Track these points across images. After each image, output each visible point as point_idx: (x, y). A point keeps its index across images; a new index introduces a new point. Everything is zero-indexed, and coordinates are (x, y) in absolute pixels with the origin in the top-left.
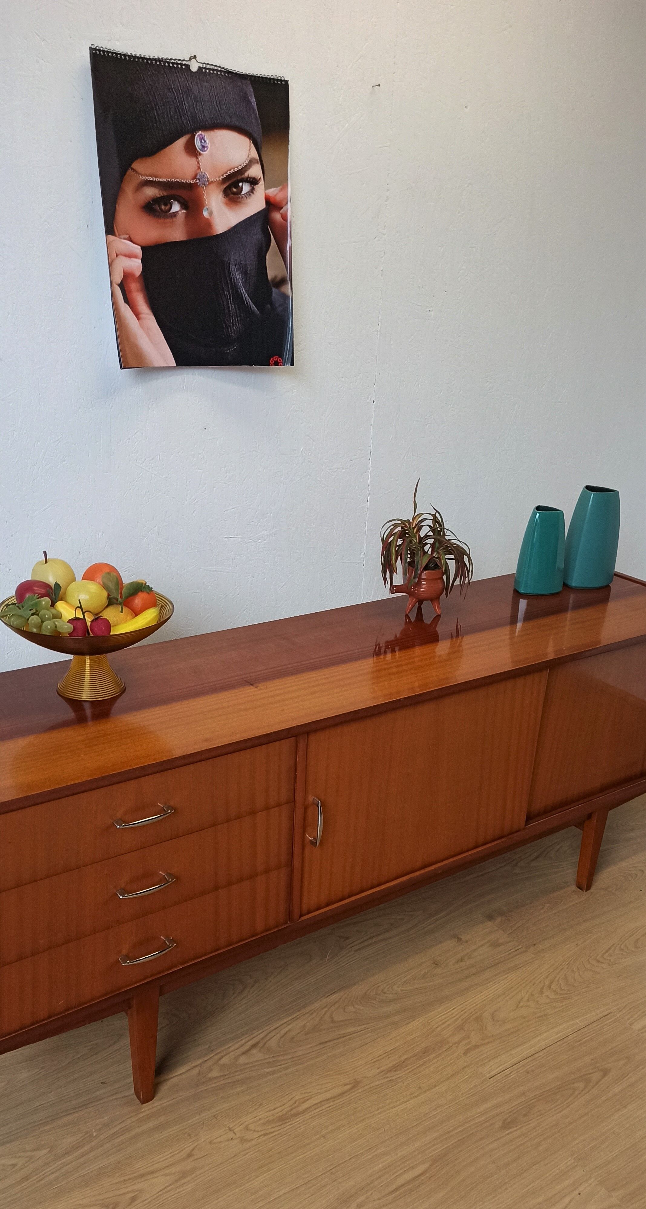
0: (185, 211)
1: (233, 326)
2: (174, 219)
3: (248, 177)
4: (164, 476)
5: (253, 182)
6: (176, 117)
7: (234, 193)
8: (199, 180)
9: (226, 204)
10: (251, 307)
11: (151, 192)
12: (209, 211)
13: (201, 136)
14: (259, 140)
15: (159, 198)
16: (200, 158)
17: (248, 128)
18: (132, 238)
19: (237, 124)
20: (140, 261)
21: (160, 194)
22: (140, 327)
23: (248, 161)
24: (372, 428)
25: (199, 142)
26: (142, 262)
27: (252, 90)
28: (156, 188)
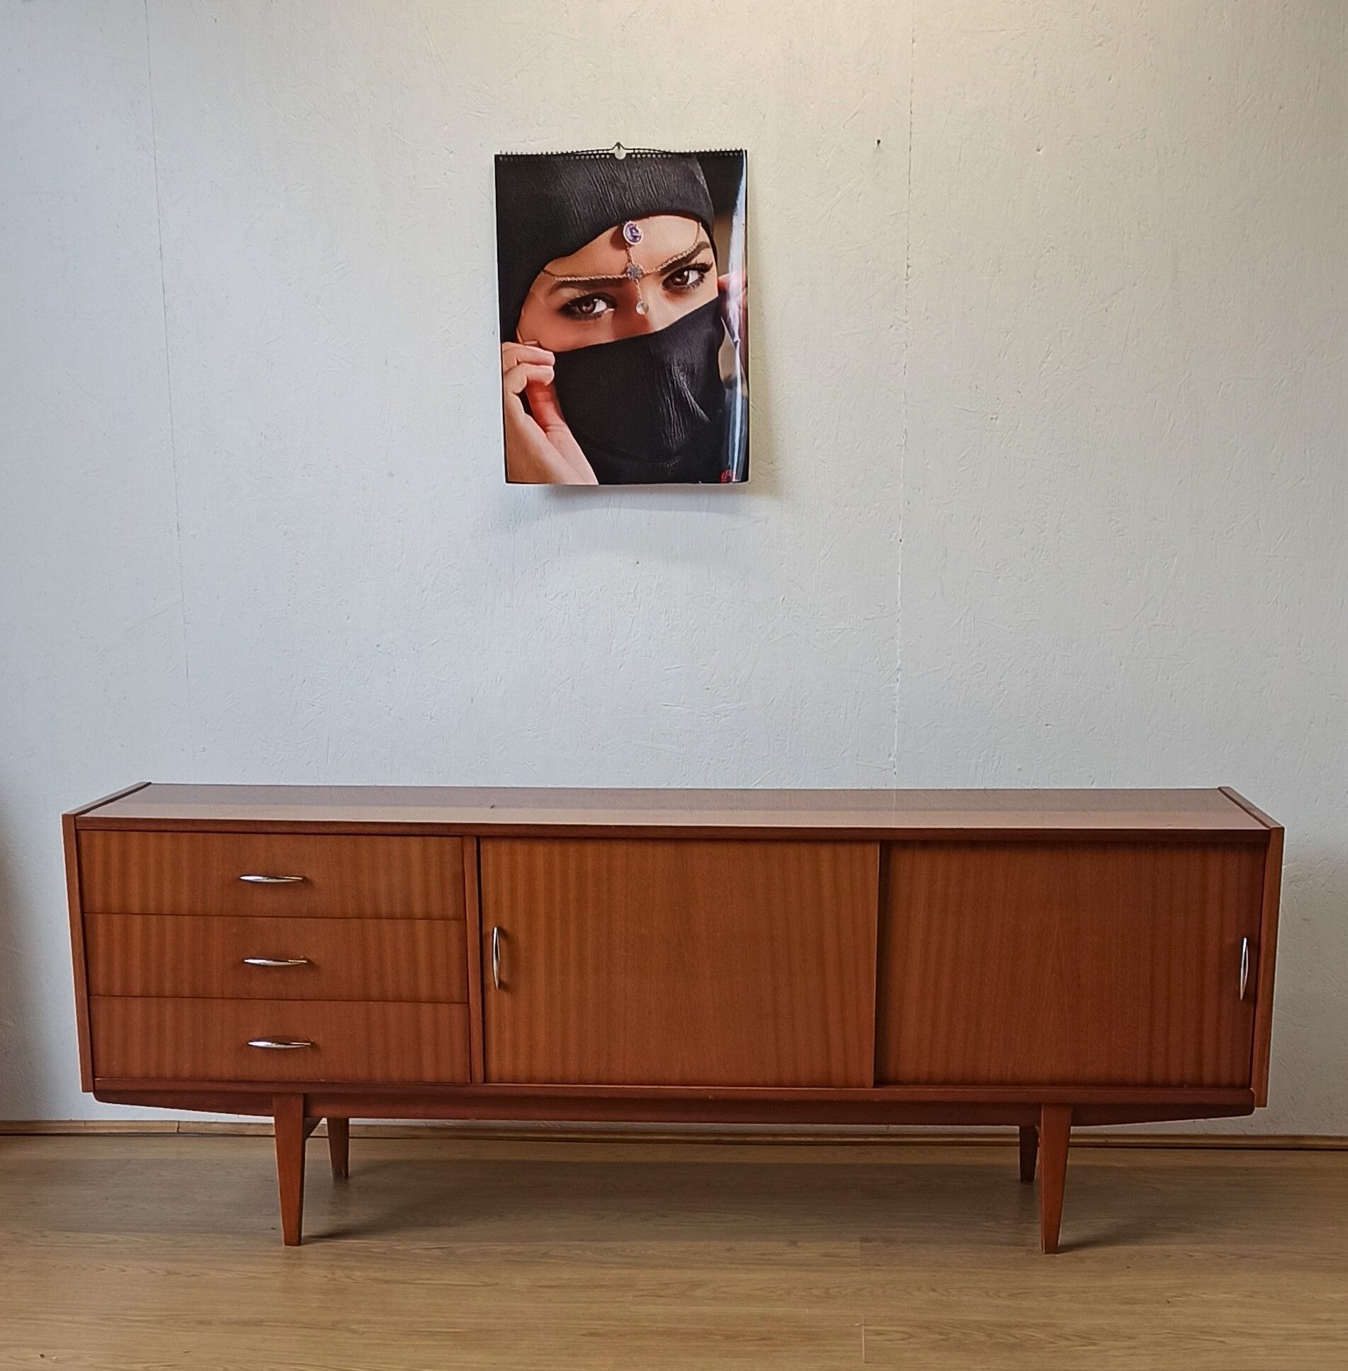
0: (612, 310)
1: (675, 436)
2: (598, 320)
3: (696, 264)
4: (581, 617)
5: (703, 269)
6: (599, 210)
7: (678, 284)
8: (630, 273)
9: (667, 297)
10: (698, 413)
11: (568, 294)
12: (645, 306)
13: (631, 226)
14: (710, 222)
15: (578, 299)
16: (631, 250)
17: (696, 210)
18: (541, 343)
19: (680, 207)
20: (551, 368)
21: (583, 294)
22: (547, 441)
23: (695, 247)
24: (899, 576)
25: (630, 234)
26: (554, 369)
27: (700, 168)
28: (575, 288)
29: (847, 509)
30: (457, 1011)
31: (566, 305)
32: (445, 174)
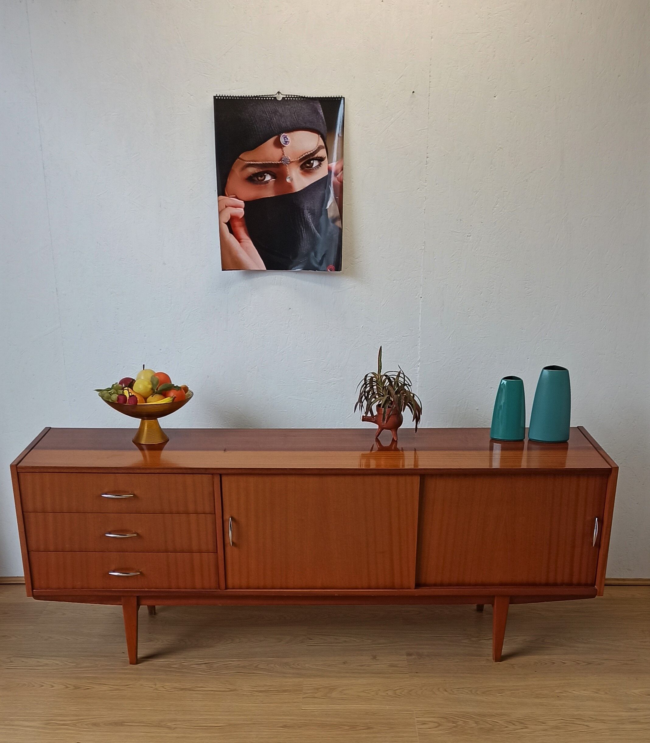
0: (274, 180)
1: (305, 247)
2: (267, 184)
3: (317, 157)
4: (262, 336)
5: (321, 160)
6: (268, 127)
7: (308, 167)
8: (283, 161)
9: (302, 174)
10: (317, 235)
11: (251, 170)
12: (291, 178)
13: (284, 136)
14: (325, 135)
15: (256, 173)
16: (284, 148)
17: (318, 128)
18: (238, 196)
19: (310, 126)
20: (243, 209)
21: (259, 171)
22: (240, 247)
23: (317, 148)
24: (420, 315)
25: (283, 139)
26: (244, 210)
27: (320, 106)
28: (255, 167)
29: (394, 281)
30: (212, 555)
31: (251, 176)
32: (188, 107)
